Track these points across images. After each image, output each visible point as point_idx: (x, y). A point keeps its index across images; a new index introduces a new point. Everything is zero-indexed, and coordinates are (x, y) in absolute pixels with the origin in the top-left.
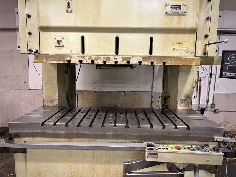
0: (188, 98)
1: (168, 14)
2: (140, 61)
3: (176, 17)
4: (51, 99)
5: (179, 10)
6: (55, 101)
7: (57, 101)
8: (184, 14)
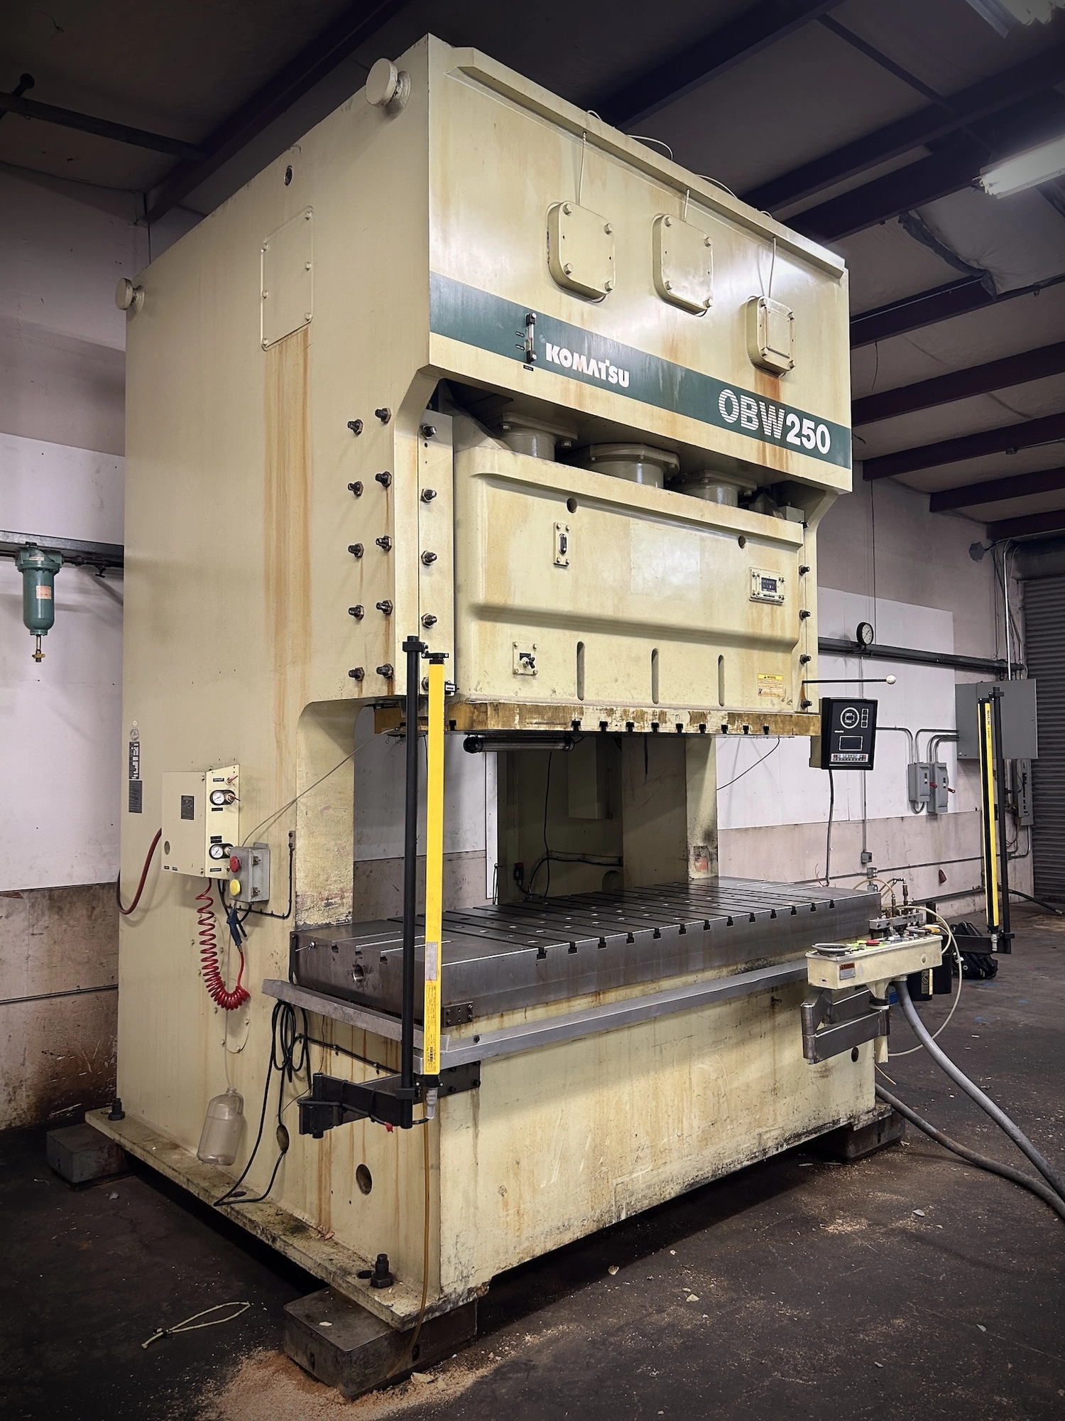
0: (709, 840)
1: (755, 599)
2: (724, 723)
3: (767, 607)
4: (326, 894)
5: (772, 593)
6: (342, 898)
7: (349, 899)
8: (779, 603)
